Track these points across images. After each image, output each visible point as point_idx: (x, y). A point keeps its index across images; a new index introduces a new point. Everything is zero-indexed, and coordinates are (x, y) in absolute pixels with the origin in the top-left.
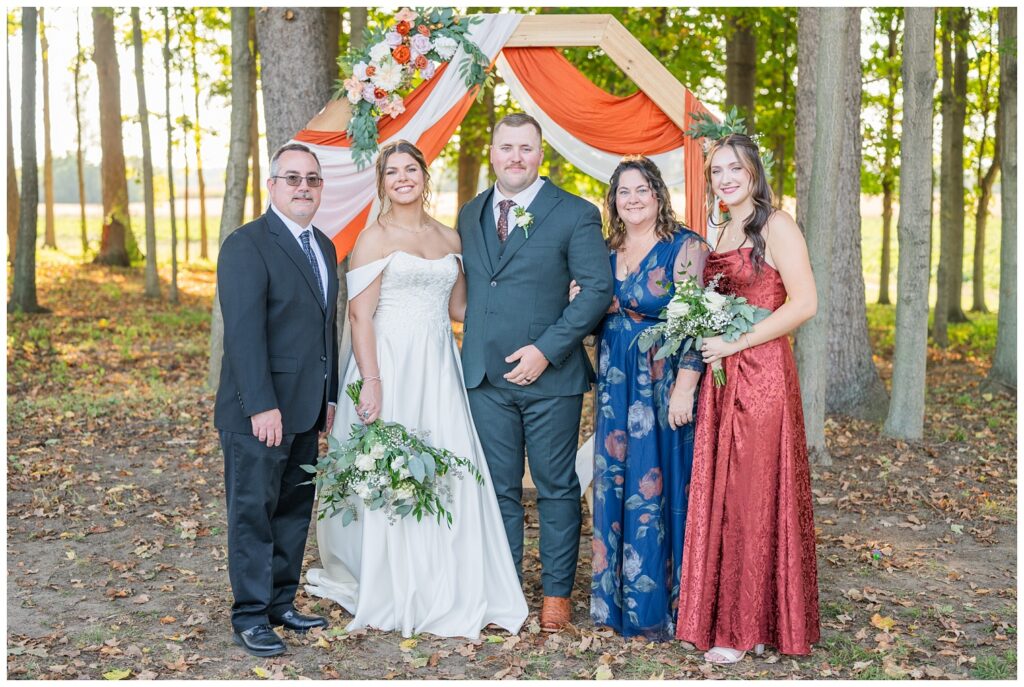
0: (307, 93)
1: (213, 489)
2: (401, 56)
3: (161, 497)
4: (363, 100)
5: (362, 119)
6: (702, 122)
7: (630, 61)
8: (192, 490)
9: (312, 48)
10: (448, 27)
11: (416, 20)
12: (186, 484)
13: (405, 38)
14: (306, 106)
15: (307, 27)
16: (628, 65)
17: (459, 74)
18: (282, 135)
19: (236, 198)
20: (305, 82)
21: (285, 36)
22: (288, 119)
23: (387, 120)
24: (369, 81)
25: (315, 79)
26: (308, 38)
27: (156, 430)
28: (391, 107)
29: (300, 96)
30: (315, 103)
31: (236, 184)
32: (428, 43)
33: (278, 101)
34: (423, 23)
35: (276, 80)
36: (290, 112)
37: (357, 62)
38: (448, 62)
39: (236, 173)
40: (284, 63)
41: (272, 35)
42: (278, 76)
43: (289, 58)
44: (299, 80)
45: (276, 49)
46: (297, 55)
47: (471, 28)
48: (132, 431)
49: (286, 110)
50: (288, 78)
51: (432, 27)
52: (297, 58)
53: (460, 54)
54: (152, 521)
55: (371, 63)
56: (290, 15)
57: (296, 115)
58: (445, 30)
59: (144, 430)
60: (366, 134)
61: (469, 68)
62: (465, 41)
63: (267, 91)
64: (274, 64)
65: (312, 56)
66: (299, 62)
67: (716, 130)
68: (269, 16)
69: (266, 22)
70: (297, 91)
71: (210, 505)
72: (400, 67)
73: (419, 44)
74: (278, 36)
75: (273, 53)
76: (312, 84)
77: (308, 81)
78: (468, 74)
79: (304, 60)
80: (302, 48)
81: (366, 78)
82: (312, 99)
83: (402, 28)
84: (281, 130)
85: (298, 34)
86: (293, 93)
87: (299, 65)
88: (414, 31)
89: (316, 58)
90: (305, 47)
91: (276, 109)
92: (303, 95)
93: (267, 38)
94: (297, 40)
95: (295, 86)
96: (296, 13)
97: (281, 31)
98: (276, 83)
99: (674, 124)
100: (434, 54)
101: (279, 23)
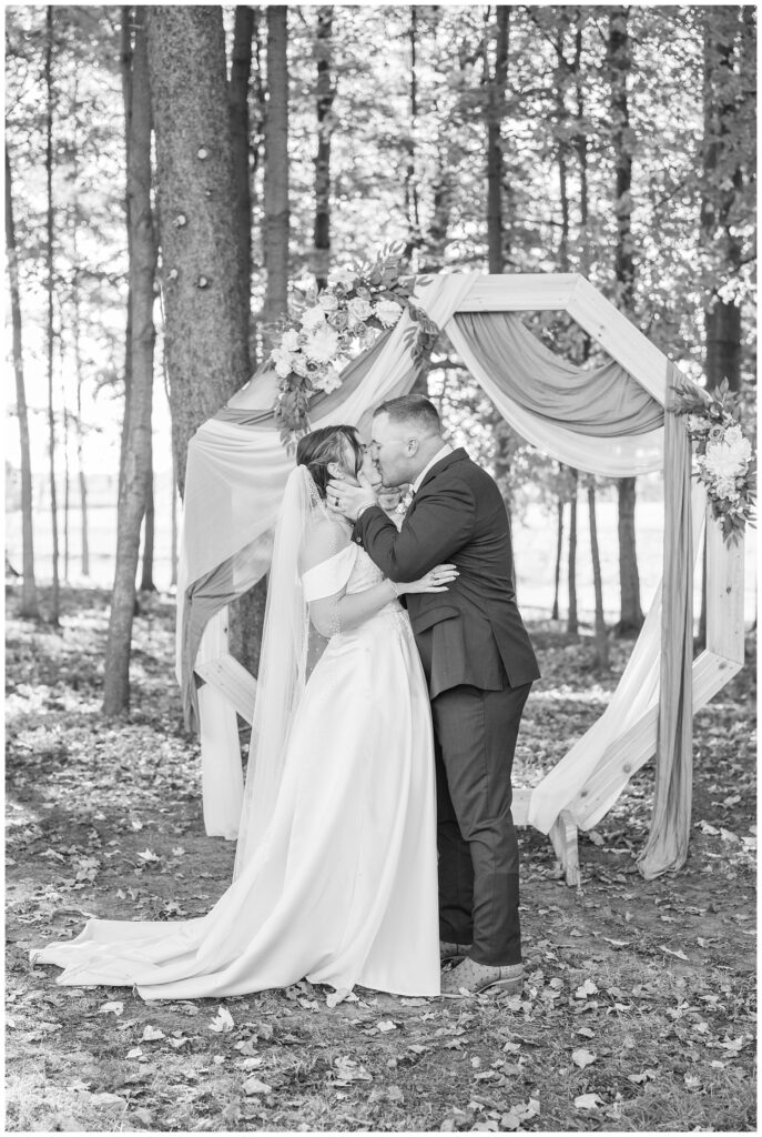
0: (221, 372)
1: (115, 826)
2: (338, 323)
3: (55, 833)
4: (293, 375)
5: (292, 395)
6: (686, 397)
7: (602, 327)
8: (91, 825)
9: (227, 320)
10: (392, 289)
11: (354, 283)
12: (83, 820)
13: (342, 302)
14: (220, 386)
15: (222, 296)
16: (600, 331)
17: (403, 344)
18: (192, 420)
19: (137, 494)
20: (219, 358)
21: (197, 306)
22: (200, 401)
23: (322, 396)
24: (300, 351)
25: (230, 358)
26: (223, 309)
27: (44, 761)
28: (325, 379)
29: (213, 375)
30: (230, 382)
31: (136, 478)
32: (367, 307)
33: (188, 381)
34: (362, 284)
35: (186, 357)
36: (201, 394)
37: (287, 330)
38: (391, 329)
39: (137, 465)
40: (195, 337)
41: (182, 306)
42: (188, 351)
43: (202, 332)
44: (213, 357)
45: (186, 321)
46: (210, 328)
47: (418, 290)
48: (17, 762)
49: (197, 391)
50: (200, 353)
51: (373, 290)
52: (211, 332)
53: (406, 321)
54: (45, 859)
55: (302, 331)
56: (203, 282)
57: (208, 397)
58: (388, 292)
59: (30, 761)
60: (297, 413)
61: (415, 337)
62: (411, 307)
63: (175, 369)
64: (184, 339)
65: (228, 329)
66: (212, 336)
67: (703, 405)
68: (179, 283)
69: (175, 290)
70: (210, 370)
71: (112, 843)
72: (337, 335)
73: (359, 308)
74: (188, 306)
75: (183, 325)
76: (226, 363)
77: (223, 358)
78: (414, 345)
79: (218, 333)
80: (217, 320)
81: (297, 348)
82: (227, 378)
83: (339, 290)
84: (191, 414)
85: (212, 303)
86: (206, 371)
87: (212, 339)
88: (352, 294)
89: (232, 331)
90: (220, 318)
91: (186, 390)
92: (217, 374)
93: (176, 308)
94: (211, 310)
95: (208, 363)
96: (210, 280)
97: (193, 301)
98: (186, 360)
99: (653, 400)
100: (373, 320)
101: (190, 291)
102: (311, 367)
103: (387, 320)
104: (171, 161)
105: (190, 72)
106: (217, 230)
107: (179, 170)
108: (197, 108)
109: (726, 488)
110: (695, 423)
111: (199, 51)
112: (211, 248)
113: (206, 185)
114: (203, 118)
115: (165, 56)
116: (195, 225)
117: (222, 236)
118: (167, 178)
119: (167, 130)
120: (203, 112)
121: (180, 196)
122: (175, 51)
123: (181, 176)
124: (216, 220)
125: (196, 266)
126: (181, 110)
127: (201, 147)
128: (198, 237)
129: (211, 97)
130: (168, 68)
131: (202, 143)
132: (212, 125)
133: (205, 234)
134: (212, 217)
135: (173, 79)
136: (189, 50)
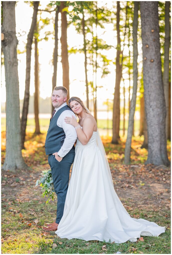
0: (156, 82)
15: (156, 64)
26: (156, 67)
29: (154, 82)
33: (148, 84)
36: (151, 87)
40: (150, 73)
42: (148, 77)
44: (154, 78)
45: (148, 70)
50: (151, 77)
56: (152, 61)
64: (147, 74)
74: (148, 66)
77: (156, 78)
79: (155, 72)
80: (155, 69)
84: (149, 91)
85: (154, 65)
86: (152, 81)
87: (154, 74)
89: (159, 72)
91: (147, 86)
94: (154, 67)
95: (153, 79)
96: (154, 60)
97: (150, 65)
98: (147, 79)
101: (149, 63)
104: (145, 33)
105: (150, 12)
106: (156, 48)
107: (147, 35)
108: (151, 20)
111: (152, 7)
112: (154, 53)
113: (153, 38)
114: (153, 23)
115: (144, 8)
116: (151, 47)
117: (157, 50)
118: (144, 36)
119: (144, 25)
120: (153, 21)
121: (147, 40)
122: (146, 7)
123: (147, 36)
124: (155, 46)
125: (151, 57)
126: (148, 21)
127: (152, 29)
128: (151, 50)
129: (155, 17)
130: (145, 11)
131: (152, 28)
132: (155, 24)
133: (153, 49)
134: (154, 45)
136: (150, 7)
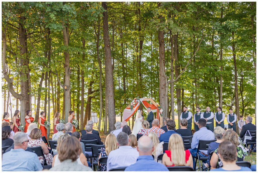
0: (113, 104)
5: (132, 107)
15: (113, 97)
42: (110, 102)
44: (112, 102)
55: (132, 102)
79: (112, 100)
99: (156, 107)
100: (137, 101)
101: (110, 97)
102: (133, 105)
103: (138, 101)
109: (161, 113)
110: (159, 108)
112: (112, 93)
113: (112, 88)
116: (111, 91)
135: (109, 79)
